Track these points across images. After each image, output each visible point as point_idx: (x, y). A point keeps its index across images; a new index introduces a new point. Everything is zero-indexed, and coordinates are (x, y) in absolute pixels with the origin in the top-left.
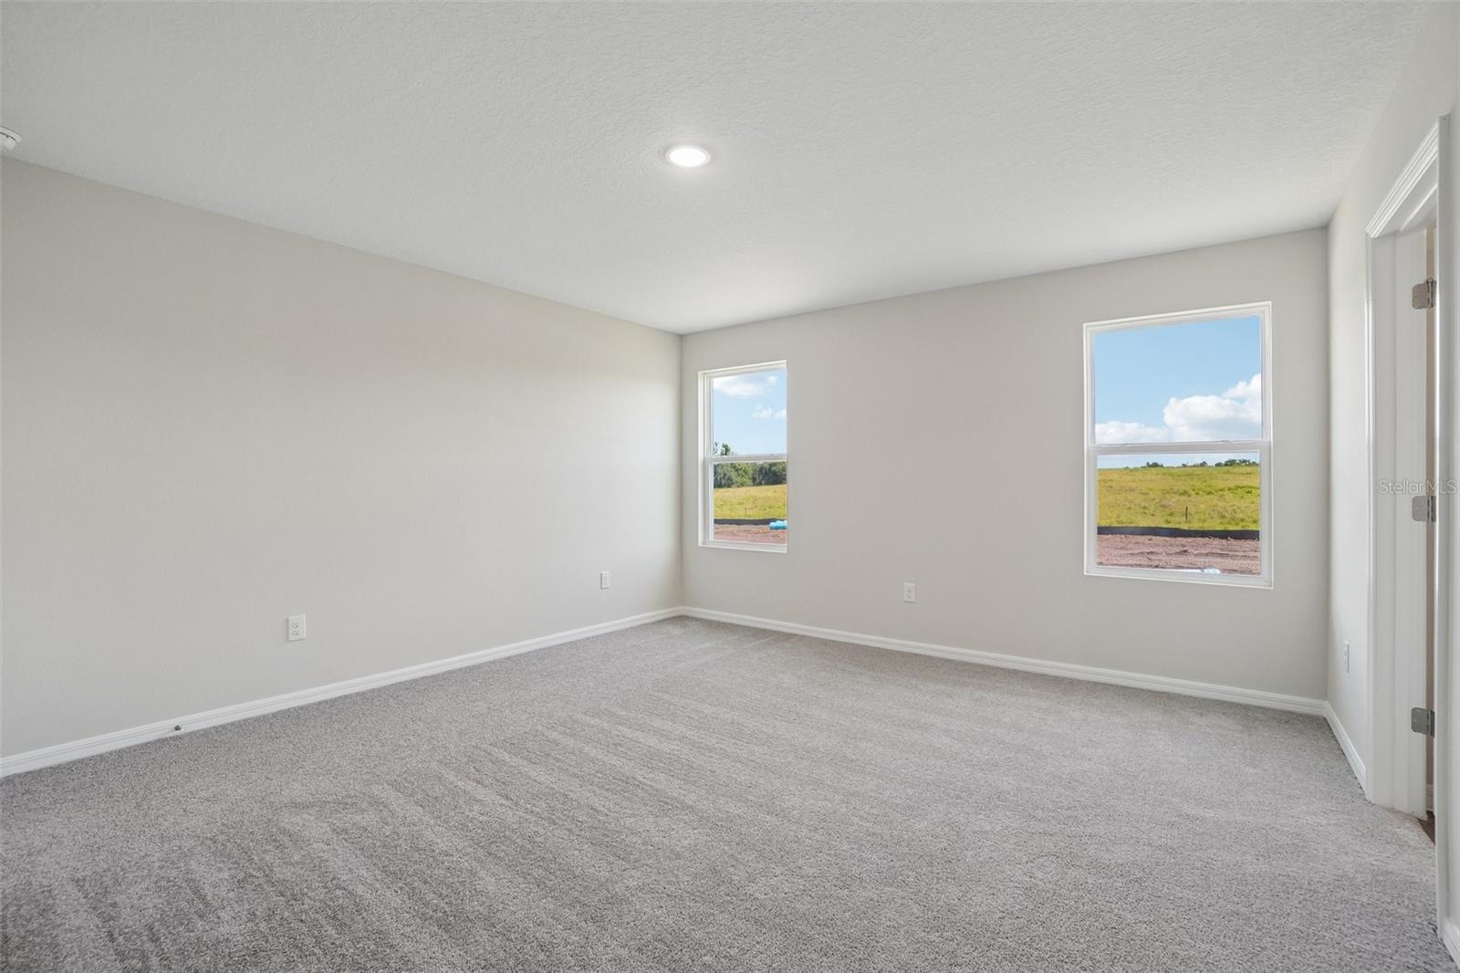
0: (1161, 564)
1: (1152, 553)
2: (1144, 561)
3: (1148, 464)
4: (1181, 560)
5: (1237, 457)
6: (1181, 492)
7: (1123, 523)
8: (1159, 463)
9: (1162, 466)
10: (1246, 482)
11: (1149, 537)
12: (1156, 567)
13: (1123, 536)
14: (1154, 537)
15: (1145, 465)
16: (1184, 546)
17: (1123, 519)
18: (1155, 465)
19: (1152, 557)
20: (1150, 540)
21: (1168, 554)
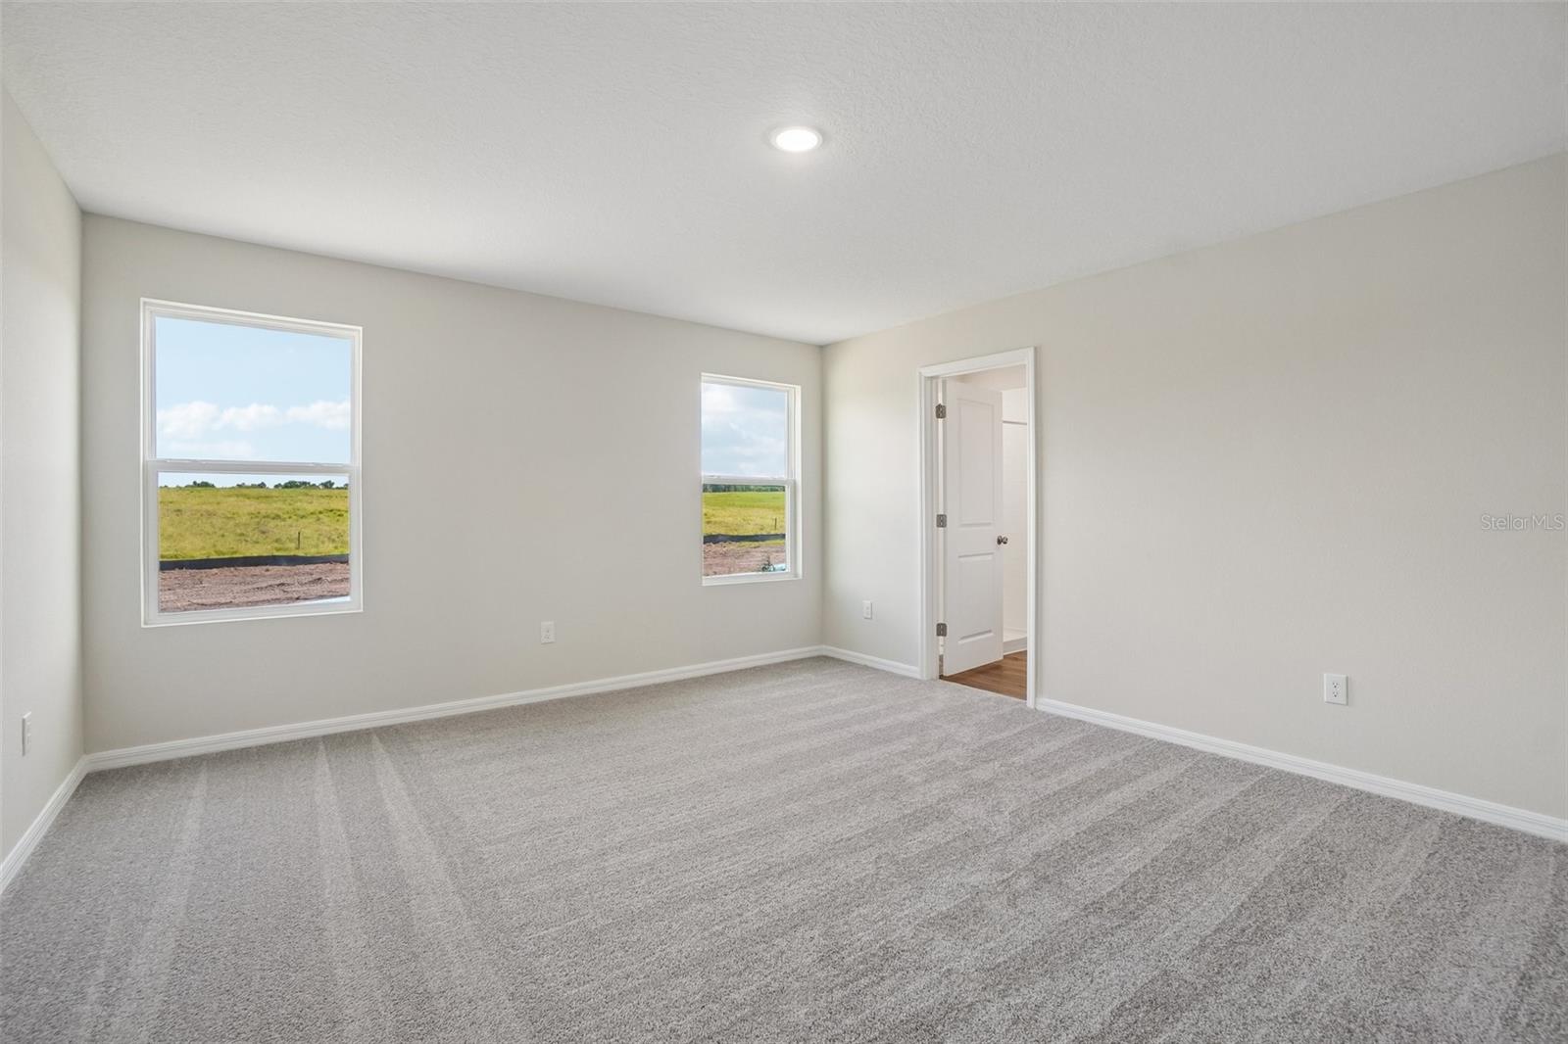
0: (303, 596)
1: (283, 584)
2: (278, 593)
3: (195, 483)
4: (317, 589)
5: (298, 478)
6: (273, 516)
7: (224, 554)
8: (210, 482)
9: (213, 486)
10: (335, 505)
11: (265, 568)
12: (298, 599)
13: (232, 569)
14: (270, 568)
15: (192, 484)
16: (312, 574)
17: (219, 548)
18: (205, 485)
19: (286, 588)
20: (267, 570)
21: (302, 584)
